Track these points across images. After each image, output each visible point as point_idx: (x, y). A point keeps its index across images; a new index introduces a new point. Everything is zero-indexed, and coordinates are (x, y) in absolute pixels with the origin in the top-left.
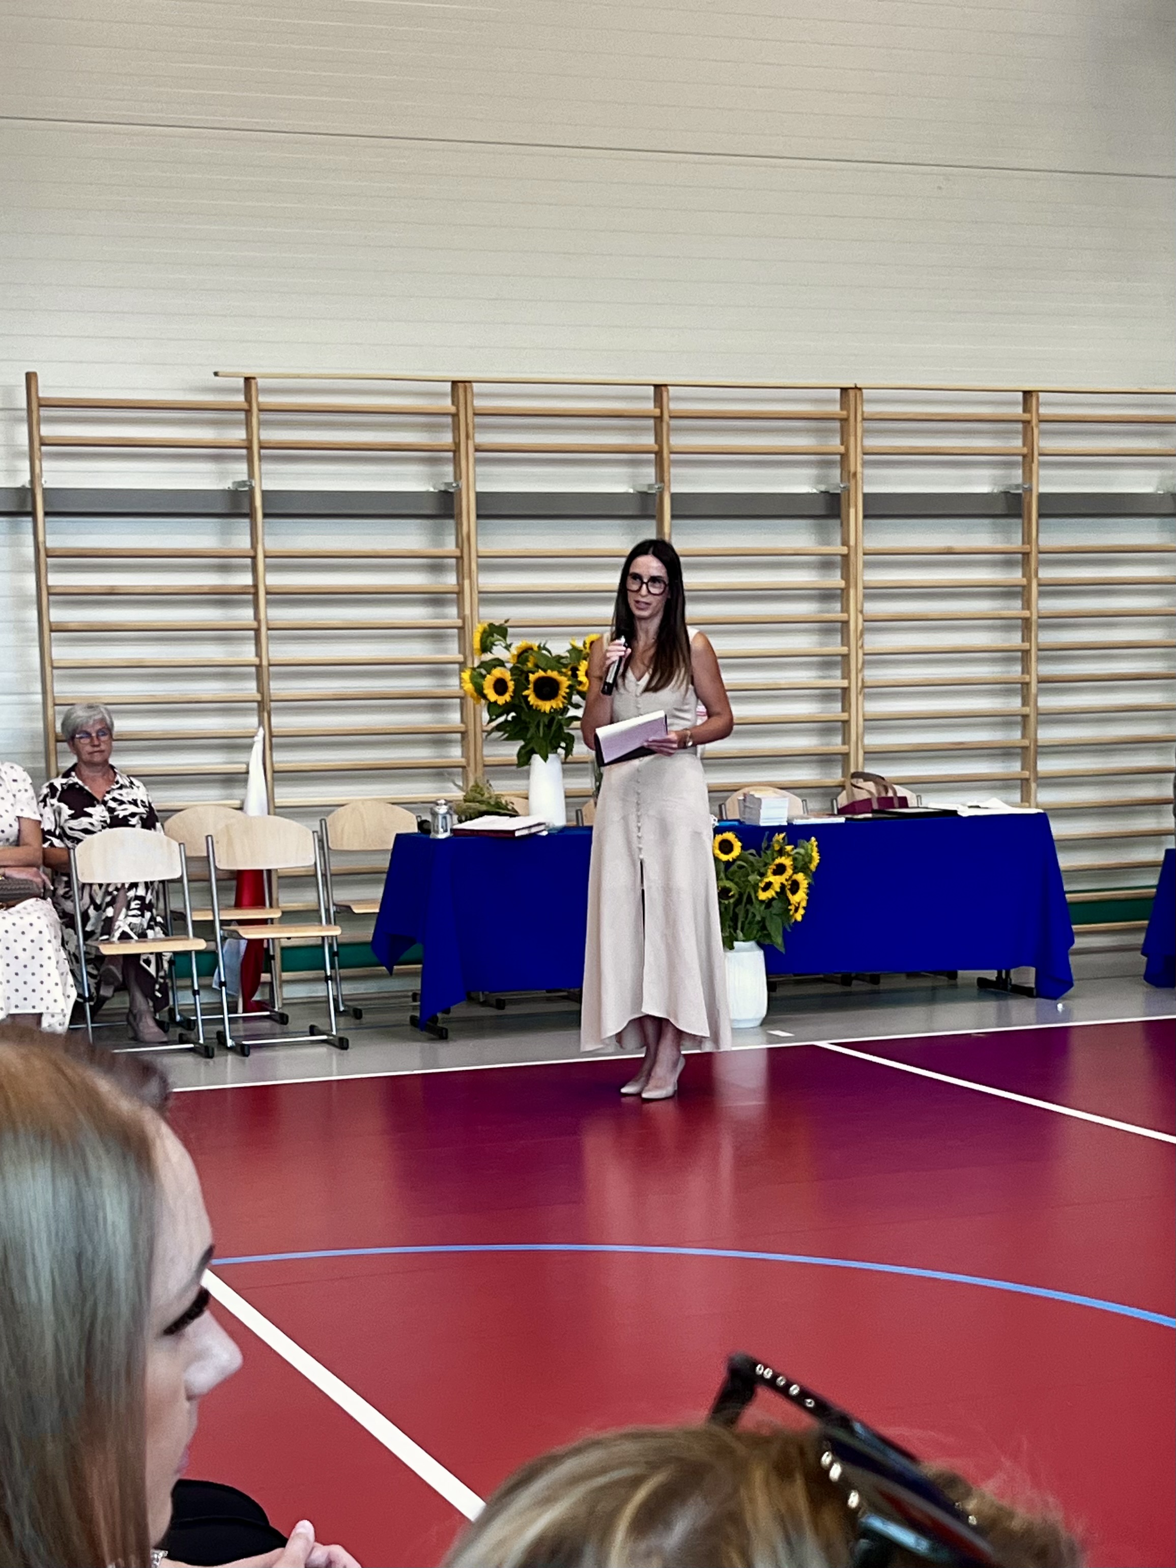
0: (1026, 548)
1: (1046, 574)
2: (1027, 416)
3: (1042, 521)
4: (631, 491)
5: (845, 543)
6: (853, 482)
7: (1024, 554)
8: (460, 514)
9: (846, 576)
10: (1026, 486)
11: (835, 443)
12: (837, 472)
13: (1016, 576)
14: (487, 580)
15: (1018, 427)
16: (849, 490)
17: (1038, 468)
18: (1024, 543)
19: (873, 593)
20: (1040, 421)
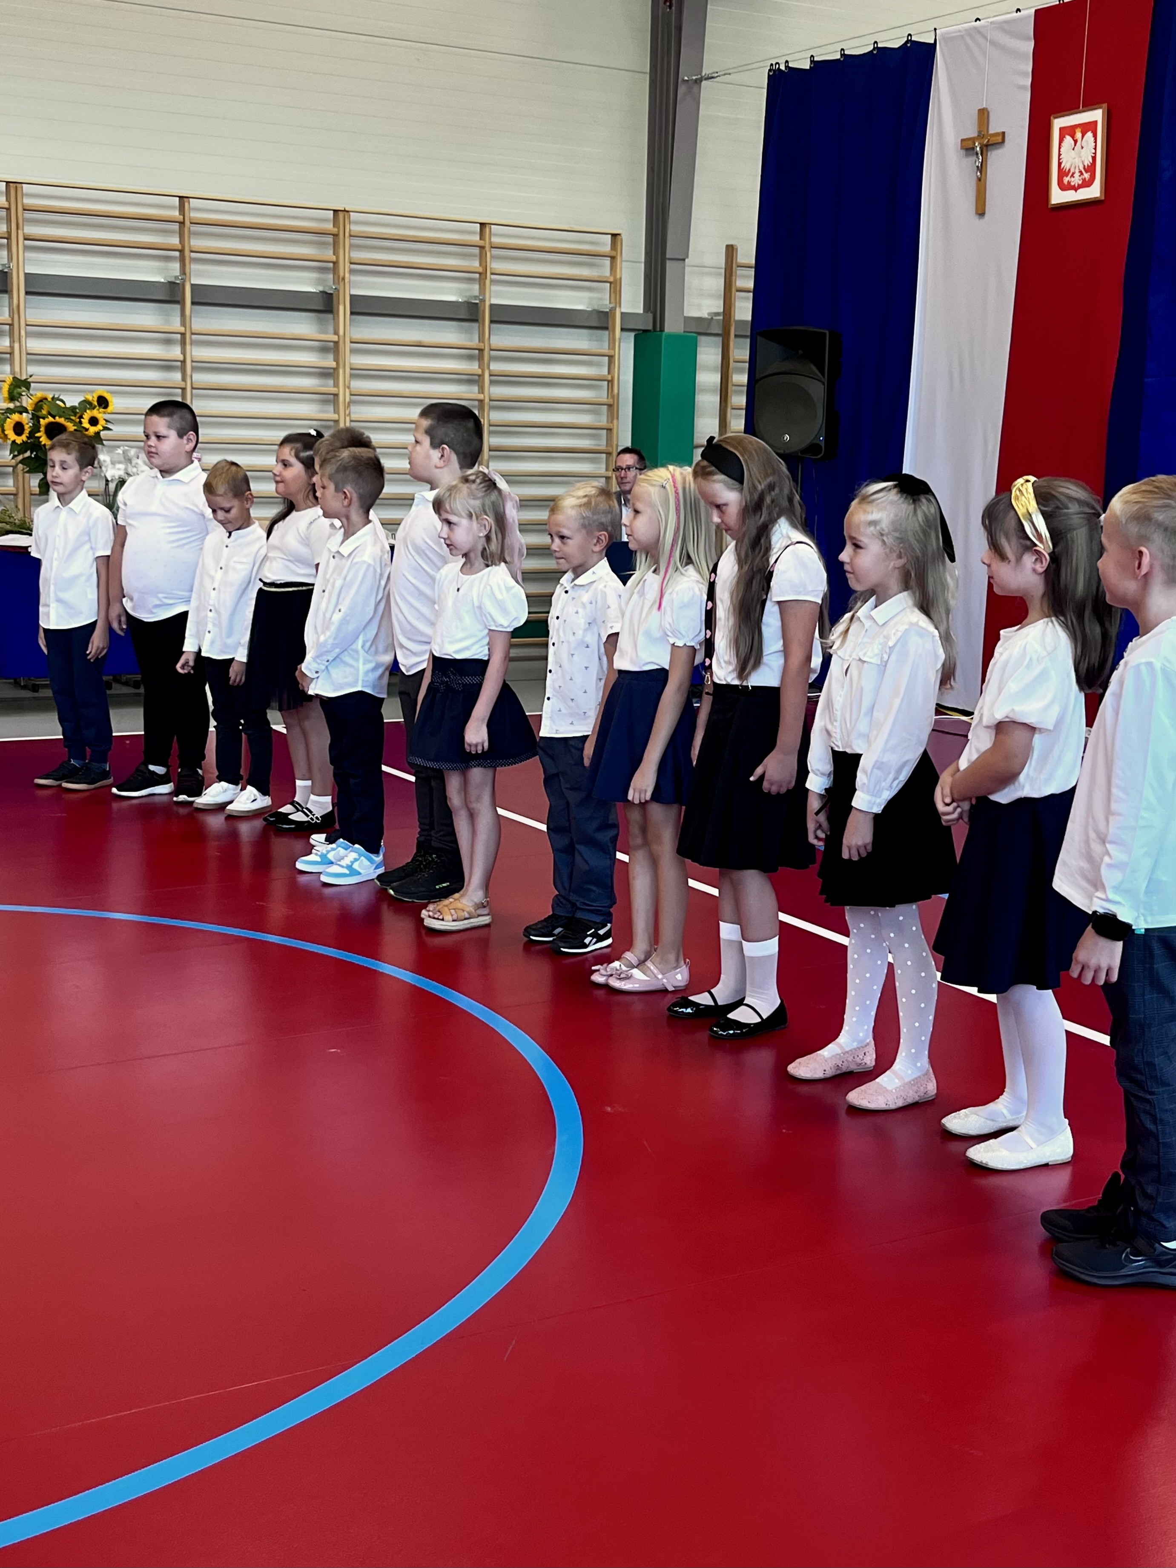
0: (481, 346)
1: (496, 367)
2: (482, 243)
3: (493, 326)
4: (162, 280)
5: (336, 333)
6: (342, 284)
7: (479, 350)
8: (12, 291)
9: (336, 360)
10: (481, 298)
11: (329, 254)
12: (331, 276)
13: (473, 367)
14: (36, 345)
15: (476, 251)
16: (338, 291)
17: (491, 285)
18: (479, 341)
19: (359, 373)
20: (492, 247)
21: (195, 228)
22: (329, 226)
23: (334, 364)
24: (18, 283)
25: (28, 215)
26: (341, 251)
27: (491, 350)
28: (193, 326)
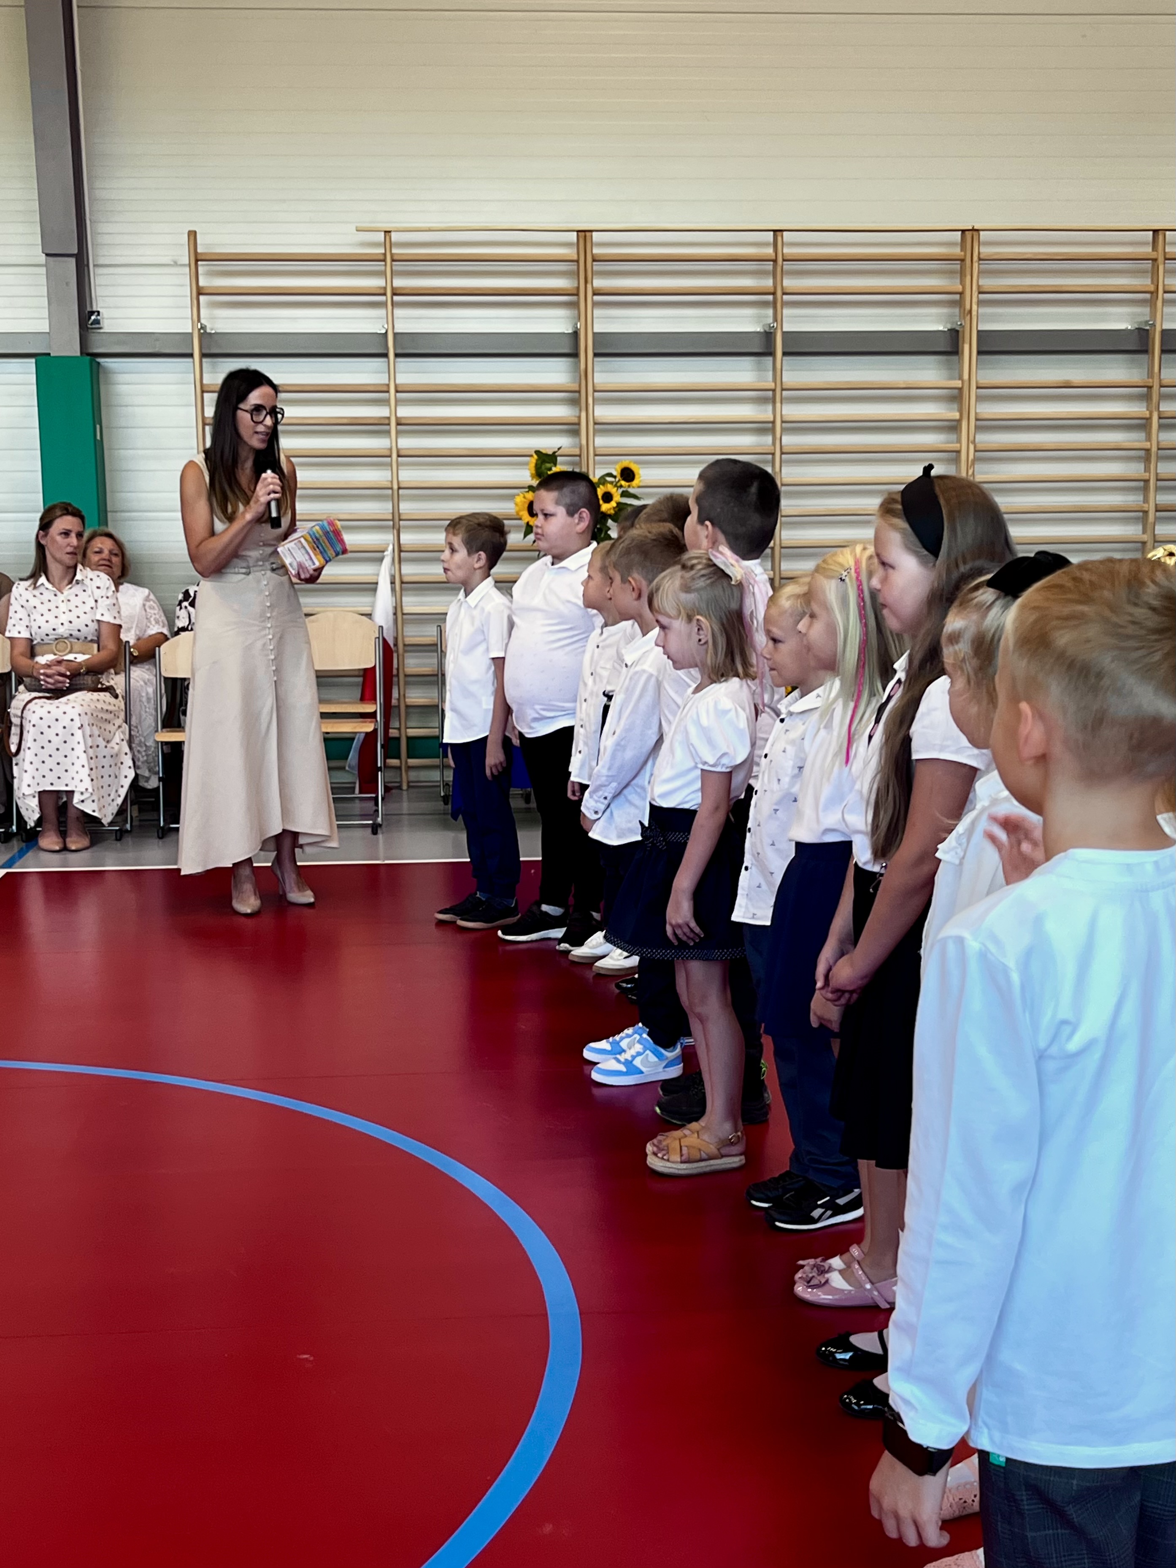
0: (1149, 382)
1: (1166, 407)
2: (1154, 255)
3: (1165, 357)
4: (758, 330)
6: (968, 319)
7: (1147, 387)
8: (581, 354)
9: (960, 410)
10: (1152, 323)
11: (957, 284)
12: (957, 310)
13: (1139, 409)
14: (603, 412)
15: (1148, 265)
16: (964, 327)
17: (1163, 306)
18: (1148, 378)
19: (985, 425)
20: (1166, 259)
21: (788, 266)
22: (957, 251)
23: (956, 415)
24: (587, 345)
25: (598, 267)
26: (968, 278)
27: (1161, 386)
28: (784, 380)
